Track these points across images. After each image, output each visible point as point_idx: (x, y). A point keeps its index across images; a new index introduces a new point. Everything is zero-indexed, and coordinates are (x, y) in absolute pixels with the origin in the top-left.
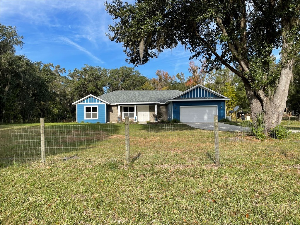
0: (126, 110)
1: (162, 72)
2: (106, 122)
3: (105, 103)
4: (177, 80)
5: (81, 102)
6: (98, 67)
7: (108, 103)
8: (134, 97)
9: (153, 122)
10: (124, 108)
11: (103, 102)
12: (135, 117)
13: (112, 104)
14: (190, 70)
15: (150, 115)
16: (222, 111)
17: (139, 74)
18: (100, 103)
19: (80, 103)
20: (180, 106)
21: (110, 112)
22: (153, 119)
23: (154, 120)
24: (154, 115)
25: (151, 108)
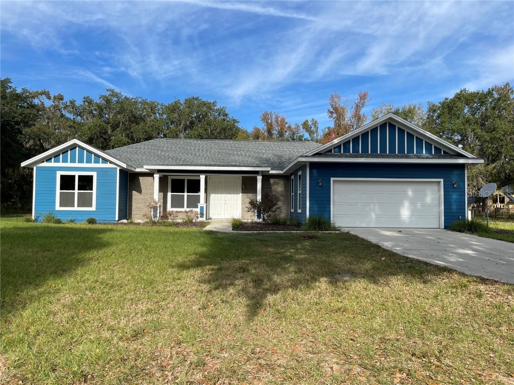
0: (178, 186)
1: (274, 117)
2: (117, 219)
3: (115, 166)
4: (303, 133)
5: (47, 161)
6: (140, 100)
7: (125, 166)
8: (201, 154)
9: (250, 221)
10: (173, 180)
11: (111, 162)
12: (202, 208)
13: (138, 170)
14: (332, 113)
15: (243, 203)
16: (454, 196)
17: (226, 115)
18: (101, 165)
19: (45, 164)
20: (332, 179)
21: (134, 193)
22: (250, 214)
23: (251, 217)
24: (253, 204)
25: (247, 183)
